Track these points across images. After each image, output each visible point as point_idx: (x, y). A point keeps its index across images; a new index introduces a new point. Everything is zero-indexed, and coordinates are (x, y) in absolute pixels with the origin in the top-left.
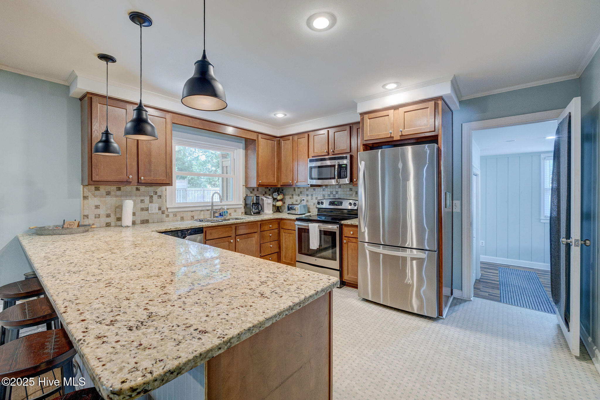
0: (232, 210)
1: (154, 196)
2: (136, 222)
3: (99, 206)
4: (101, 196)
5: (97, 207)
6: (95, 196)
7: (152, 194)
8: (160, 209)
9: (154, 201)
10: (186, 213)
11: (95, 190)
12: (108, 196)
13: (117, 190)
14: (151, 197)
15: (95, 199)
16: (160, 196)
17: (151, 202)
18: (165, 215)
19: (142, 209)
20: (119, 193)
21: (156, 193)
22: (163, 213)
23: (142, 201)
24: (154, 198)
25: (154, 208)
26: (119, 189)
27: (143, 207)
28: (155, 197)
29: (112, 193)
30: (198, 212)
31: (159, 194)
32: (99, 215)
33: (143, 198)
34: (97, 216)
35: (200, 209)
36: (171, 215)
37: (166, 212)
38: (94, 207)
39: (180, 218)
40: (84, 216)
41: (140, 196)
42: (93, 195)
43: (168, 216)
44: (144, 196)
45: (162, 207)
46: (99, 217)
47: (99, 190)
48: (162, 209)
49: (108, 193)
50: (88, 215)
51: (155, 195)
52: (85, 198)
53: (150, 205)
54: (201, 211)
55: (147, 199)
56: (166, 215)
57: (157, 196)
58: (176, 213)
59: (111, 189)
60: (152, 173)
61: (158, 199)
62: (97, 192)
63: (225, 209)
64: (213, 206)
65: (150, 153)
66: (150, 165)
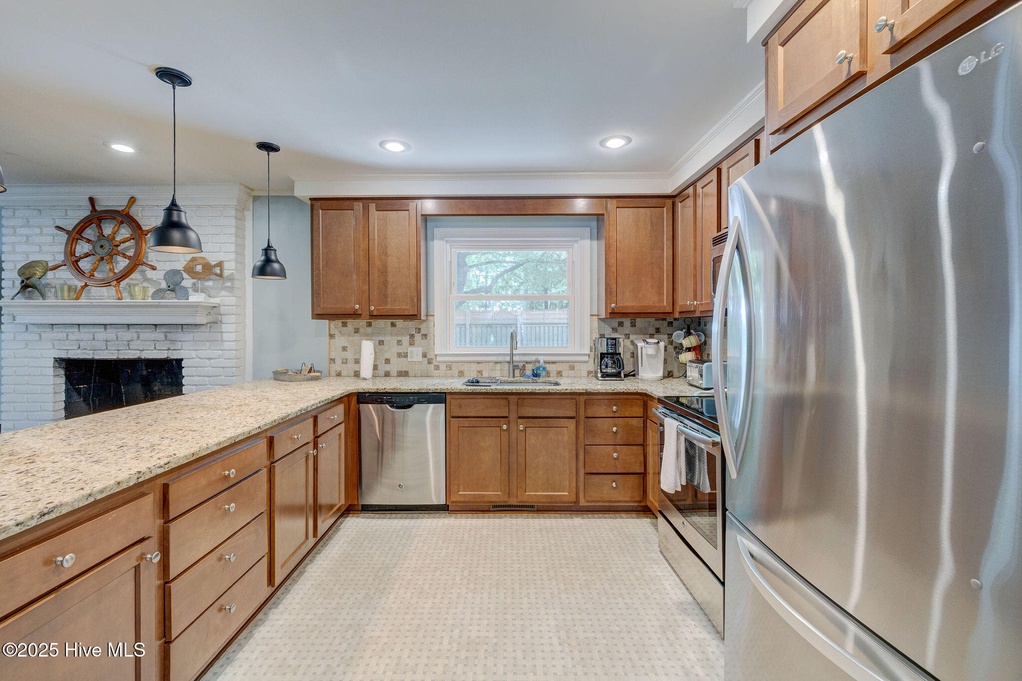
0: (563, 365)
1: (416, 335)
2: (391, 372)
3: (347, 347)
4: (349, 335)
5: (344, 349)
6: (342, 335)
7: (414, 332)
8: (424, 356)
9: (417, 343)
10: (468, 365)
11: (343, 326)
12: (356, 334)
13: (367, 326)
14: (412, 336)
15: (342, 338)
16: (426, 335)
17: (412, 344)
18: (432, 366)
19: (399, 355)
20: (369, 330)
21: (419, 330)
22: (430, 362)
23: (399, 342)
24: (415, 339)
25: (415, 353)
26: (370, 325)
27: (401, 351)
28: (418, 337)
29: (362, 330)
30: (491, 364)
31: (423, 332)
33: (399, 338)
34: (345, 361)
35: (494, 359)
36: (443, 367)
37: (434, 361)
38: (341, 349)
39: (457, 372)
40: (331, 359)
41: (396, 335)
42: (340, 332)
43: (437, 368)
44: (402, 335)
45: (428, 354)
46: (346, 363)
47: (347, 326)
48: (428, 357)
49: (357, 331)
50: (334, 359)
51: (418, 333)
52: (332, 336)
53: (410, 349)
54: (496, 363)
55: (406, 340)
56: (435, 366)
57: (420, 334)
58: (450, 364)
59: (361, 324)
60: (389, 299)
61: (422, 339)
62: (345, 328)
63: (542, 361)
64: (512, 355)
65: (386, 268)
66: (386, 287)
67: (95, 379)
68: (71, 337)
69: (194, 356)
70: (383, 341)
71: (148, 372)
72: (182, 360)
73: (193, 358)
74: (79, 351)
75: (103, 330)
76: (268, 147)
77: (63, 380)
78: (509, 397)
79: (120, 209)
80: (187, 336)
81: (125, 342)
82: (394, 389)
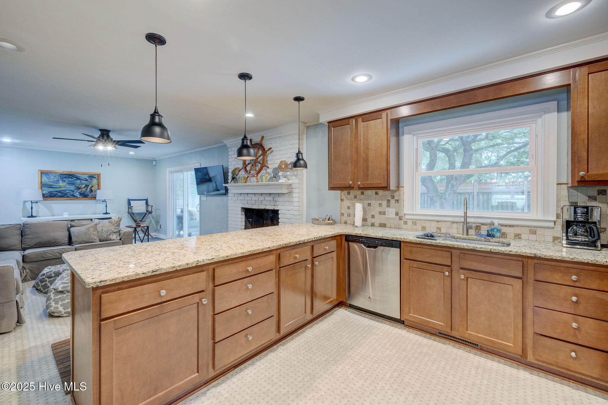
0: (523, 229)
1: (391, 200)
2: (375, 224)
3: (350, 207)
4: (351, 200)
6: (348, 199)
7: (390, 198)
8: (397, 214)
9: (391, 205)
10: (429, 223)
11: (348, 194)
12: (355, 199)
13: (361, 194)
14: (389, 201)
15: (348, 201)
16: (398, 200)
17: (388, 206)
18: (402, 221)
19: (380, 213)
20: (362, 197)
21: (393, 197)
22: (400, 219)
23: (380, 205)
24: (391, 203)
25: (391, 212)
26: (363, 193)
27: (381, 210)
28: (392, 202)
29: (358, 197)
30: (448, 223)
31: (396, 198)
32: (350, 214)
33: (381, 202)
35: (451, 219)
36: (410, 223)
37: (403, 218)
38: (347, 208)
39: (420, 227)
40: (342, 214)
41: (378, 200)
42: (346, 198)
43: (406, 223)
44: (382, 200)
45: (399, 213)
46: (349, 216)
47: (350, 194)
48: (400, 215)
49: (355, 197)
50: (344, 213)
51: (393, 199)
52: (342, 200)
53: (387, 209)
54: (453, 222)
55: (384, 203)
56: (404, 221)
57: (394, 200)
58: (416, 221)
59: (358, 193)
60: (370, 177)
61: (395, 203)
62: (349, 196)
63: (496, 224)
64: (466, 217)
65: (368, 158)
66: (368, 170)
67: (255, 217)
68: (246, 199)
69: (283, 209)
70: (370, 204)
71: (272, 215)
72: (279, 210)
73: (283, 210)
74: (248, 205)
75: (254, 196)
76: (298, 99)
77: (244, 216)
78: (452, 251)
79: (258, 142)
80: (281, 199)
81: (260, 201)
82: (366, 235)
